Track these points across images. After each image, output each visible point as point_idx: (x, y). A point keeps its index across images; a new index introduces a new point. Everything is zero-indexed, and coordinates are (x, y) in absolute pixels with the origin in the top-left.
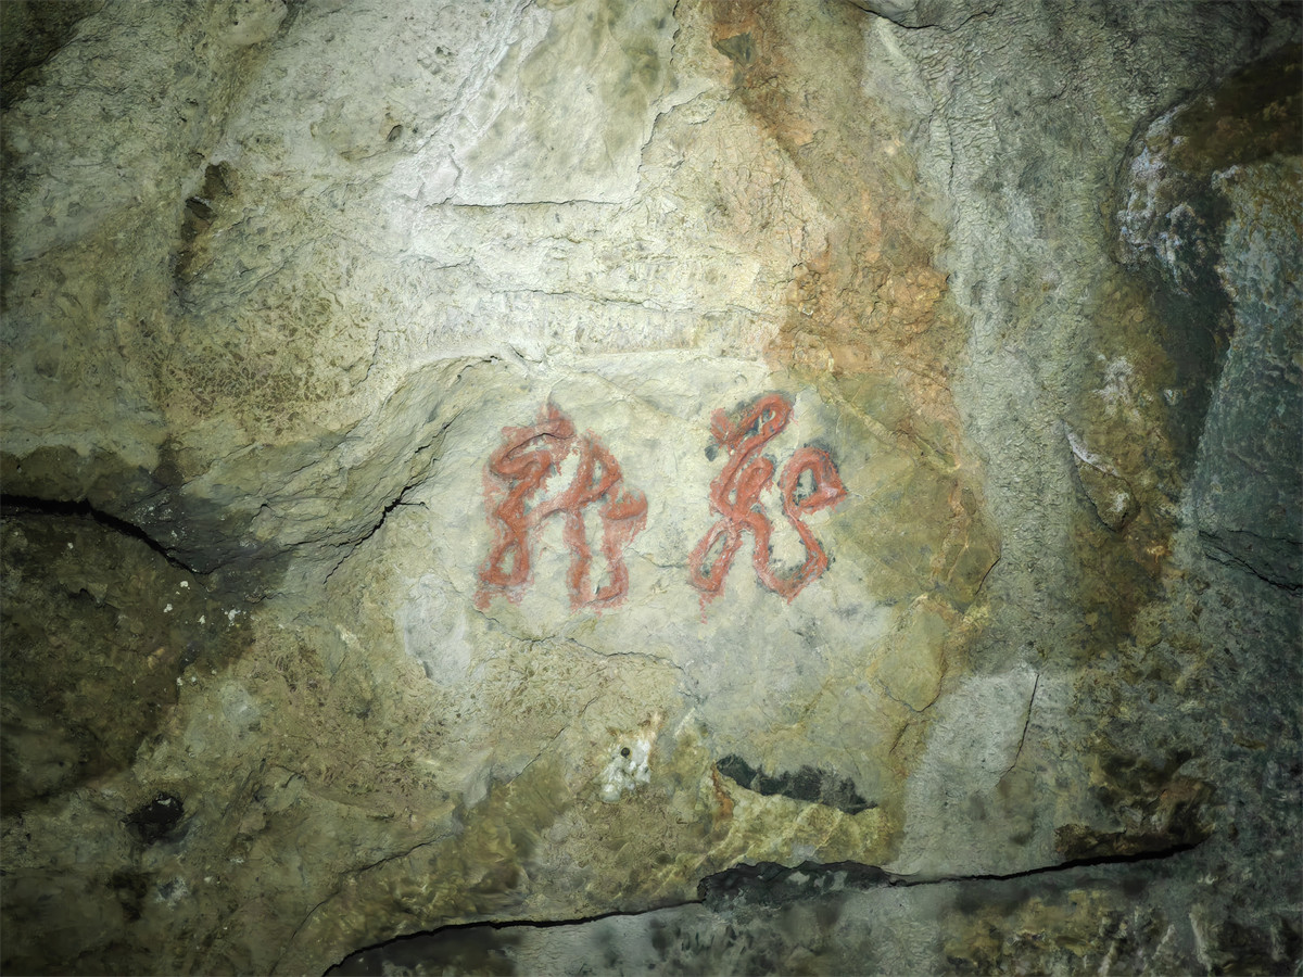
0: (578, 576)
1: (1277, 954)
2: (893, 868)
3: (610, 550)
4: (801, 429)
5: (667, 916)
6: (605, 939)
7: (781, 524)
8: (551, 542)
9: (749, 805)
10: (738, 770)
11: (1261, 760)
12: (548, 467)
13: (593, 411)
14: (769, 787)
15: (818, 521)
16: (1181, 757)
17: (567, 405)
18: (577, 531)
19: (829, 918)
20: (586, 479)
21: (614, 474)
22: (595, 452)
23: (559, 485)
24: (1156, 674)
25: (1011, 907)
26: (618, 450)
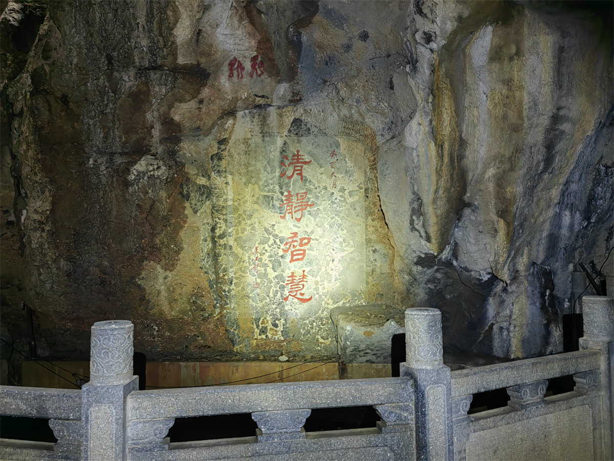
0: (238, 76)
1: (309, 111)
2: (272, 105)
3: (241, 73)
4: (259, 59)
5: (250, 110)
6: (245, 113)
7: (258, 70)
8: (235, 73)
9: (257, 99)
10: (256, 95)
11: (307, 92)
12: (235, 64)
13: (239, 58)
14: (259, 97)
15: (262, 69)
16: (299, 92)
17: (236, 57)
18: (238, 71)
19: (266, 110)
20: (238, 65)
21: (241, 64)
22: (239, 62)
23: (236, 66)
24: (297, 83)
25: (283, 108)
26: (241, 62)
